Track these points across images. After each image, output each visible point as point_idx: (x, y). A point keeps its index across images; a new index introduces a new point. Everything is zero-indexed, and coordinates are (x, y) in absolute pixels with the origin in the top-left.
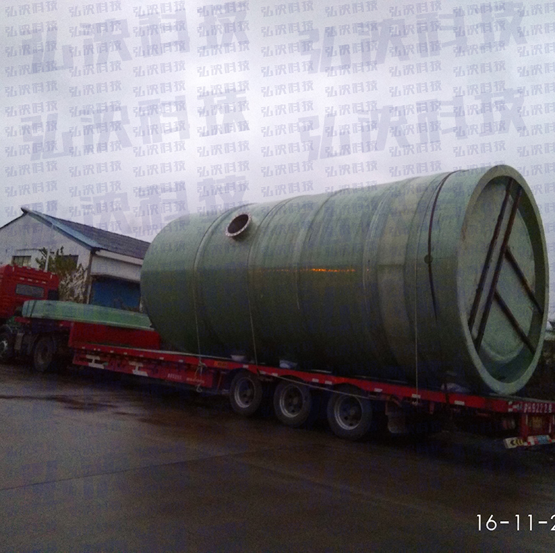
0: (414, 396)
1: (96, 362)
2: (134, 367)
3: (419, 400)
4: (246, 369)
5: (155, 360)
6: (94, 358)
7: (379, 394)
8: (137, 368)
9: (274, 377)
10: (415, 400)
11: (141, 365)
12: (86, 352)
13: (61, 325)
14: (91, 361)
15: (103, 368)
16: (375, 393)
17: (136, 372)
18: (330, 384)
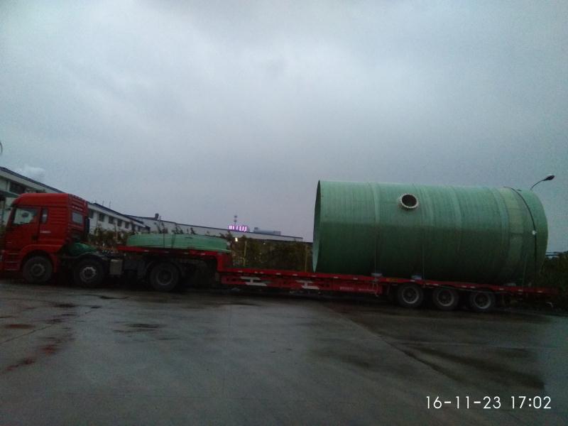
1: (255, 281)
2: (303, 284)
3: (523, 292)
4: (412, 283)
5: (328, 279)
6: (252, 279)
7: (501, 290)
8: (306, 284)
9: (435, 286)
10: (519, 292)
11: (311, 282)
12: (242, 275)
13: (203, 254)
14: (249, 281)
15: (265, 285)
16: (498, 291)
17: (306, 287)
18: (473, 287)
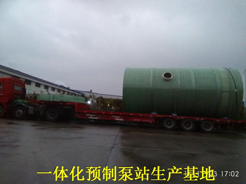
0: (228, 121)
1: (93, 117)
3: (230, 122)
4: (170, 117)
5: (128, 115)
7: (218, 121)
8: (117, 118)
9: (182, 119)
10: (228, 122)
11: (119, 117)
12: (87, 113)
13: (69, 104)
14: (90, 116)
15: (97, 118)
16: (216, 121)
17: (117, 119)
18: (202, 119)
